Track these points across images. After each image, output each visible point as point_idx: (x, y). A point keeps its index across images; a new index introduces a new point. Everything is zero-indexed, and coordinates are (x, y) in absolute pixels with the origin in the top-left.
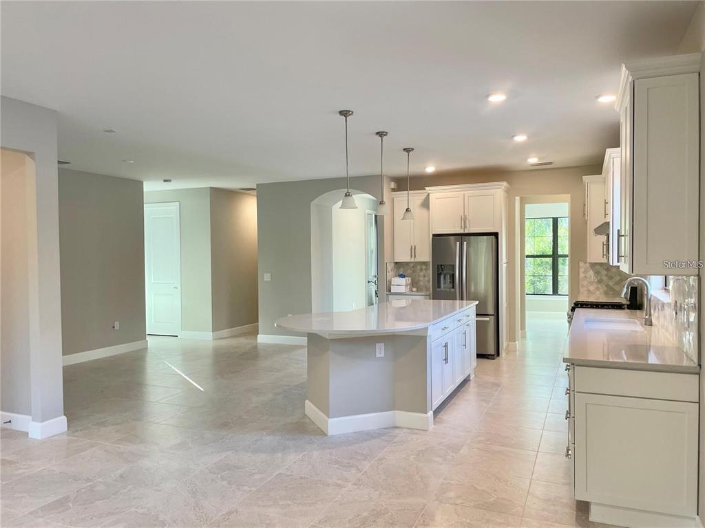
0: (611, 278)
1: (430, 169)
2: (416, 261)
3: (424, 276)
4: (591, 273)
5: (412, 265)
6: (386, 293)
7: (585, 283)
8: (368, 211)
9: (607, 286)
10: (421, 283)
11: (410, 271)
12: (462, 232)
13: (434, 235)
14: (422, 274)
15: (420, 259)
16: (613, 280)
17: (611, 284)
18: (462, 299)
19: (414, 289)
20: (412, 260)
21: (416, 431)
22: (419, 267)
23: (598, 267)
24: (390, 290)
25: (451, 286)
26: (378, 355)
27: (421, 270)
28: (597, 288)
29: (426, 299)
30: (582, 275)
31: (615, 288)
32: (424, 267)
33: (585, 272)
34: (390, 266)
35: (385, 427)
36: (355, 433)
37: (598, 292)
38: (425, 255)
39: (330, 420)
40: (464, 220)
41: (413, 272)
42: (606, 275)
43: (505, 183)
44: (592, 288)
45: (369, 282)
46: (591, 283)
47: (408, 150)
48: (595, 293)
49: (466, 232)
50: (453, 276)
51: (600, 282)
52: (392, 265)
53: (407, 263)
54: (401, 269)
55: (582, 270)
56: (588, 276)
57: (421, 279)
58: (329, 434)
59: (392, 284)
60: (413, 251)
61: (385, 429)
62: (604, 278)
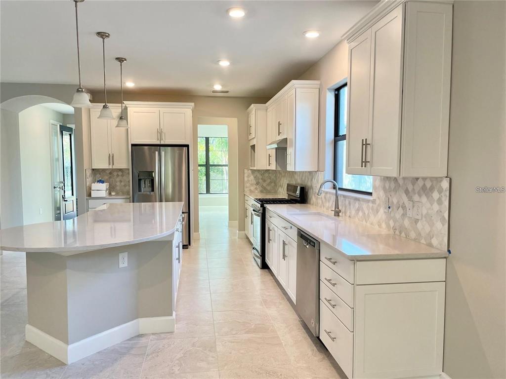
0: (264, 181)
1: (130, 84)
2: (114, 168)
3: (121, 181)
4: (252, 177)
5: (108, 172)
6: (86, 198)
7: (248, 185)
8: (52, 122)
9: (262, 186)
10: (118, 188)
11: (106, 177)
12: (158, 143)
13: (133, 145)
14: (118, 179)
15: (117, 166)
16: (266, 182)
17: (265, 185)
18: (161, 201)
19: (113, 193)
20: (111, 167)
21: (163, 335)
22: (115, 174)
23: (256, 173)
24: (90, 195)
25: (151, 189)
26: (121, 266)
27: (118, 175)
28: (256, 189)
29: (126, 202)
30: (246, 179)
31: (267, 187)
32: (120, 173)
33: (248, 176)
34: (89, 173)
35: (128, 338)
36: (99, 353)
37: (257, 191)
38: (123, 162)
39: (70, 347)
40: (160, 133)
41: (110, 178)
42: (262, 179)
43: (193, 104)
44: (252, 188)
45: (55, 188)
46: (252, 185)
47: (121, 60)
48: (254, 192)
49: (162, 143)
50: (152, 181)
51: (257, 183)
52: (90, 172)
53: (104, 170)
54: (99, 175)
55: (246, 175)
56: (249, 179)
57: (118, 184)
58: (69, 362)
59: (92, 189)
60: (111, 159)
61: (128, 340)
62: (260, 181)
